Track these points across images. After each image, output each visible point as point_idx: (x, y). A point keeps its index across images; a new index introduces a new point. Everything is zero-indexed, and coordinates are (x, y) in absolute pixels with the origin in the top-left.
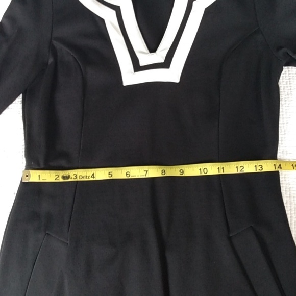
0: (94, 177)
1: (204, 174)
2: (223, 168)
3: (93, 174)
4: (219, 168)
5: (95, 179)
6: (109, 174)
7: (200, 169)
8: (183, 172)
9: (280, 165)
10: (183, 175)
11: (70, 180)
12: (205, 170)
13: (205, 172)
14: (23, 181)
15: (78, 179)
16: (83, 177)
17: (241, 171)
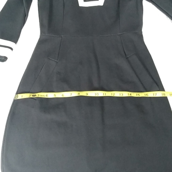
3: (47, 95)
11: (36, 97)
14: (15, 99)
15: (40, 97)
16: (42, 96)
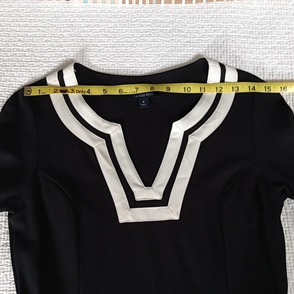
0: (89, 93)
1: (187, 92)
2: (204, 88)
3: (89, 90)
4: (201, 88)
5: (90, 94)
6: (104, 91)
7: (185, 88)
8: (169, 89)
9: (254, 87)
10: (169, 92)
12: (189, 89)
13: (189, 90)
17: (220, 91)
